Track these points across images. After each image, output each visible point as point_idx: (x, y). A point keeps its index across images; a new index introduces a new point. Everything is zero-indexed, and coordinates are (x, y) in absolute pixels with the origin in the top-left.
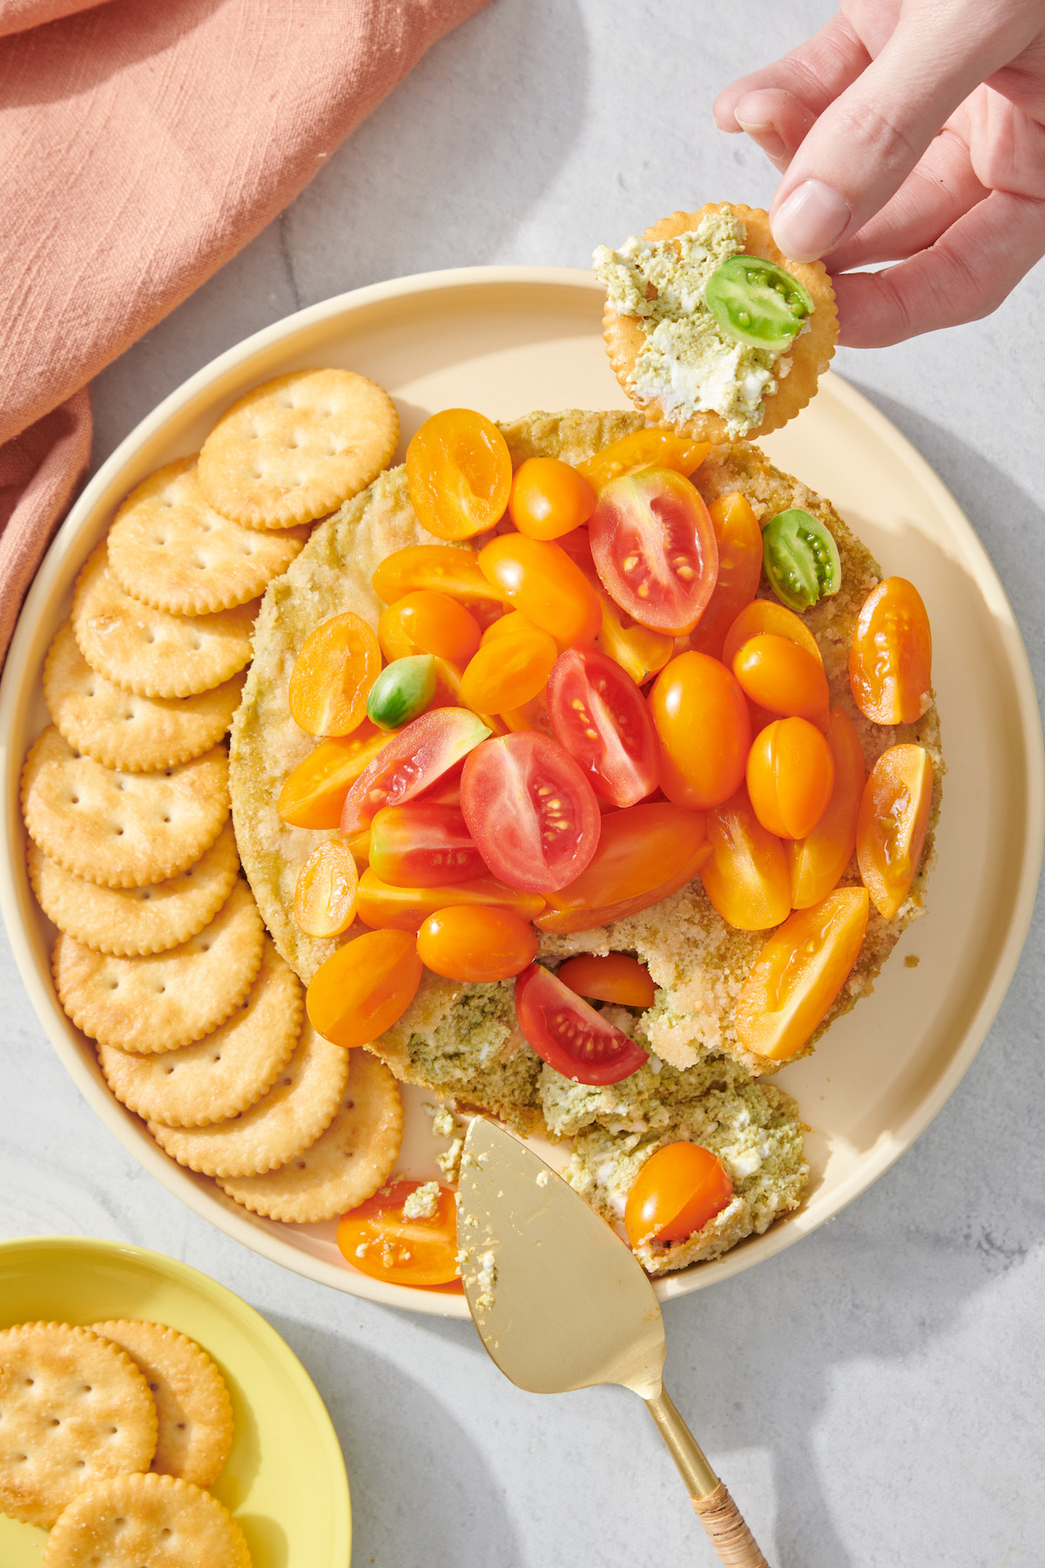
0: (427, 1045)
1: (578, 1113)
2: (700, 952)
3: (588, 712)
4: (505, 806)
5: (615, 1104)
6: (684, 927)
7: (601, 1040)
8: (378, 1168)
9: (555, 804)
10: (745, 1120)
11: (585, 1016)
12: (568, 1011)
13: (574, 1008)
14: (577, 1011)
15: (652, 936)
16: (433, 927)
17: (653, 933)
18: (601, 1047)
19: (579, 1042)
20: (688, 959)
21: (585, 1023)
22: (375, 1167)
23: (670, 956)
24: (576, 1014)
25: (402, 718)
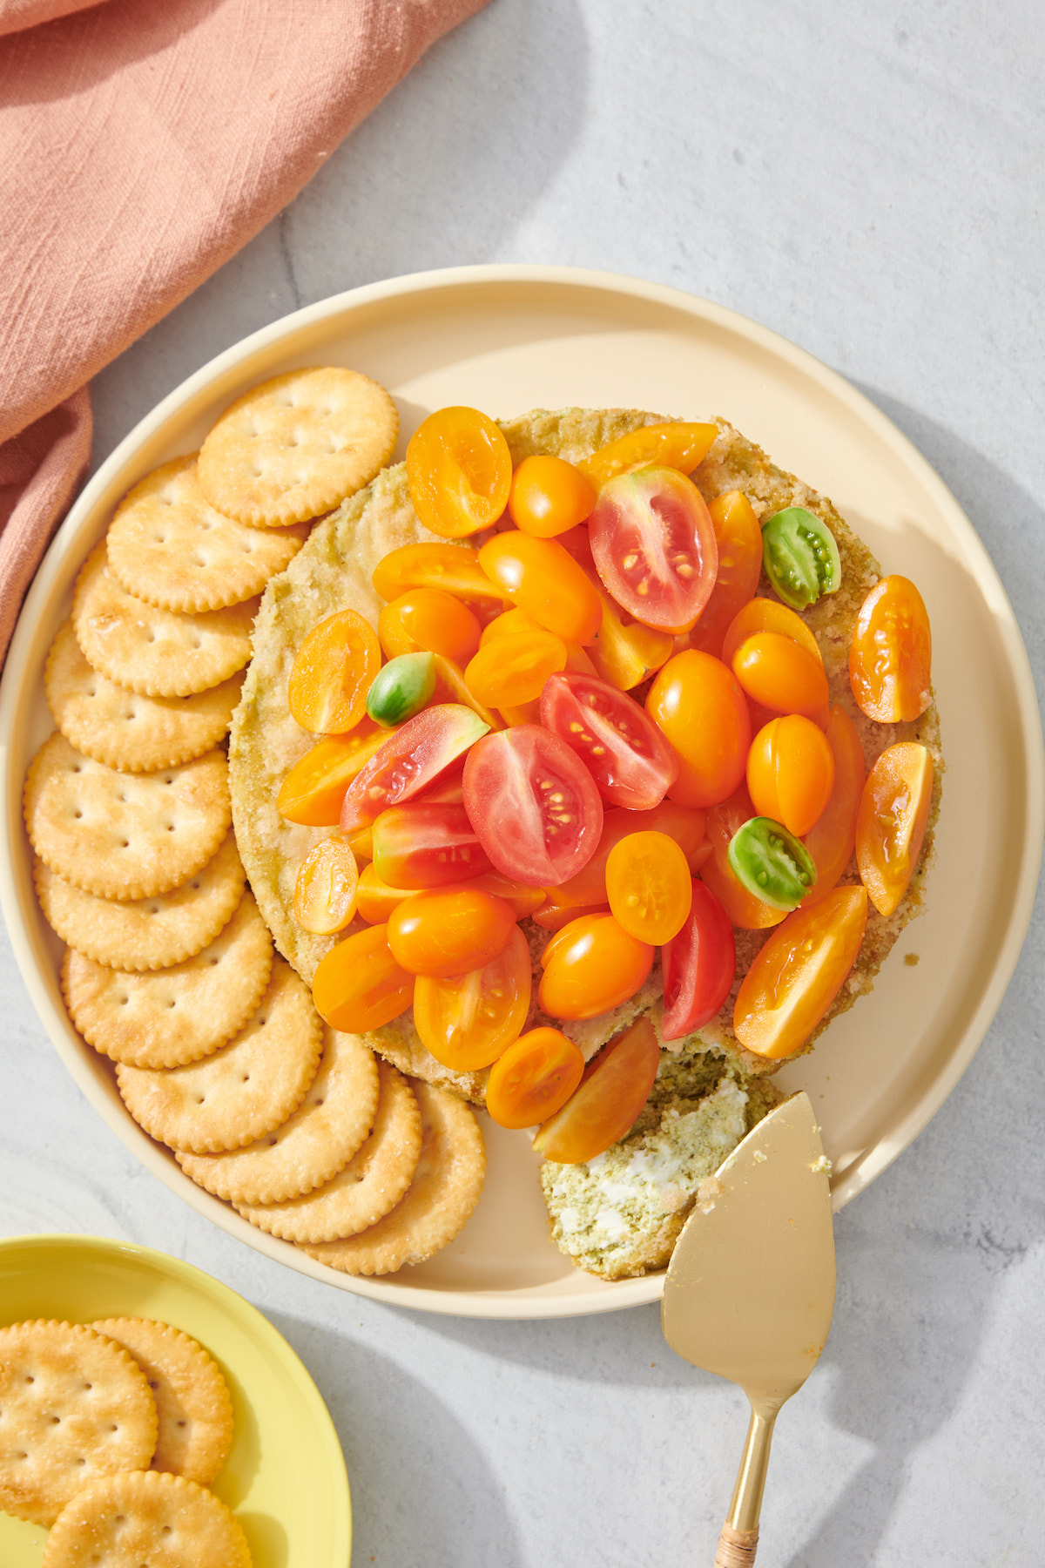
4: (507, 799)
9: (557, 798)
25: (402, 716)
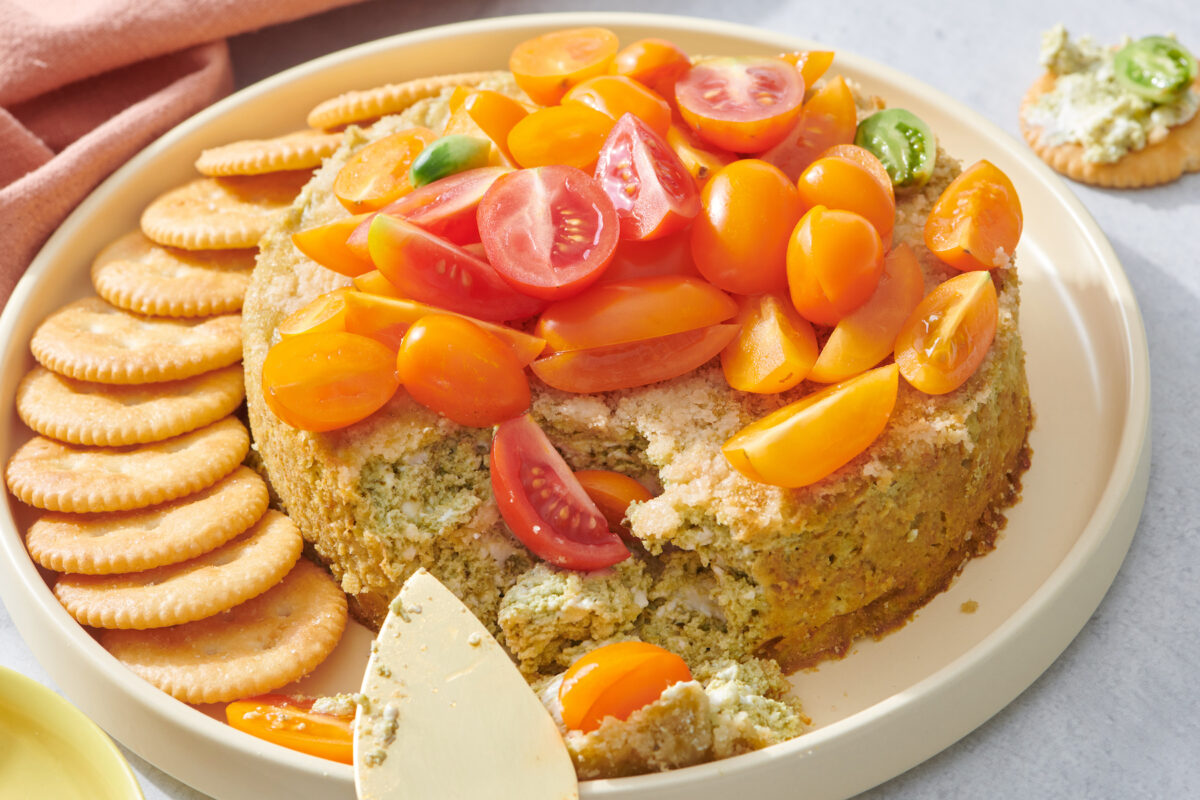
0: (383, 483)
1: (536, 606)
2: (708, 432)
3: (633, 167)
4: (522, 218)
5: (580, 596)
6: (694, 409)
7: (578, 516)
8: (296, 654)
9: (575, 222)
10: (731, 674)
11: (565, 481)
12: (547, 469)
13: (555, 468)
14: (558, 473)
15: (656, 414)
16: (415, 334)
17: (658, 409)
18: (576, 522)
19: (553, 506)
20: (690, 436)
21: (563, 486)
22: (293, 652)
23: (670, 431)
24: (556, 475)
25: (442, 171)
